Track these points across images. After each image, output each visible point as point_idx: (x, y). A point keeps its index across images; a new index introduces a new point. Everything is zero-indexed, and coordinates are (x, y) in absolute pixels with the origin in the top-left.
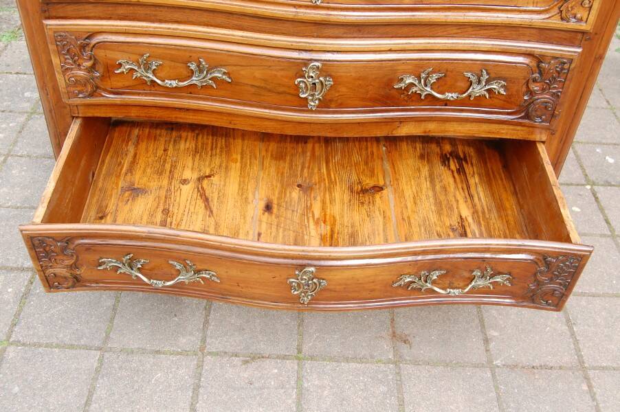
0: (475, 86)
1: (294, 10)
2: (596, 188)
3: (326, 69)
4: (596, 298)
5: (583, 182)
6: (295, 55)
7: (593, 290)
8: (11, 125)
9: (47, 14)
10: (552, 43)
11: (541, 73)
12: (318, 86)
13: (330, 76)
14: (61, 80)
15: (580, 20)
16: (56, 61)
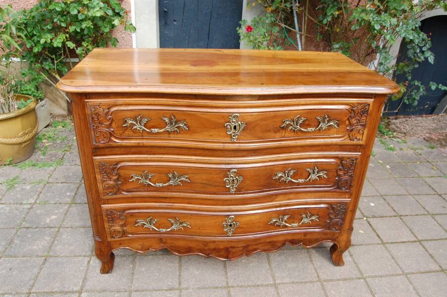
0: (312, 175)
1: (223, 145)
2: (368, 219)
3: (239, 172)
4: (383, 278)
5: (362, 217)
6: (223, 166)
7: (380, 274)
8: (60, 211)
9: (95, 154)
10: (346, 151)
11: (343, 166)
12: (235, 181)
13: (242, 176)
14: (100, 187)
15: (359, 140)
16: (98, 177)
